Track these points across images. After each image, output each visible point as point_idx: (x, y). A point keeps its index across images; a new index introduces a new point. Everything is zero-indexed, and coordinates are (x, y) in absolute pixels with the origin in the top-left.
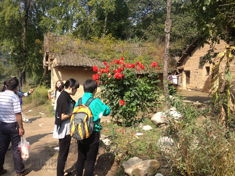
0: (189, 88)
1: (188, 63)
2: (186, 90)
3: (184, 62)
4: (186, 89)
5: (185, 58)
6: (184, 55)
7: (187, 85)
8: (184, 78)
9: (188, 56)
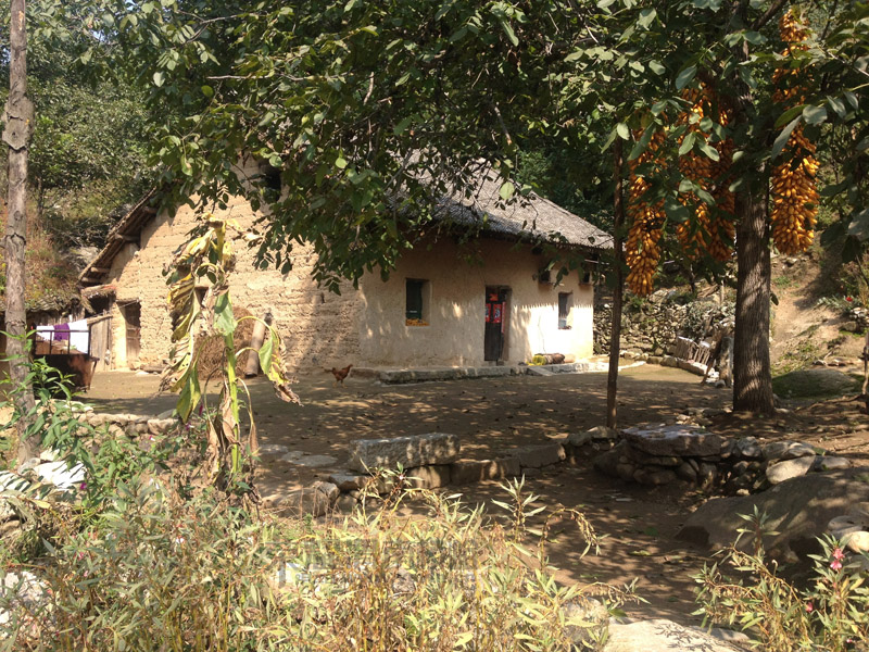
0: (138, 364)
1: (130, 274)
2: (128, 374)
3: (115, 267)
4: (128, 370)
5: (120, 255)
6: (114, 241)
7: (133, 356)
8: (118, 329)
9: (131, 247)
